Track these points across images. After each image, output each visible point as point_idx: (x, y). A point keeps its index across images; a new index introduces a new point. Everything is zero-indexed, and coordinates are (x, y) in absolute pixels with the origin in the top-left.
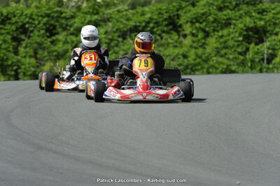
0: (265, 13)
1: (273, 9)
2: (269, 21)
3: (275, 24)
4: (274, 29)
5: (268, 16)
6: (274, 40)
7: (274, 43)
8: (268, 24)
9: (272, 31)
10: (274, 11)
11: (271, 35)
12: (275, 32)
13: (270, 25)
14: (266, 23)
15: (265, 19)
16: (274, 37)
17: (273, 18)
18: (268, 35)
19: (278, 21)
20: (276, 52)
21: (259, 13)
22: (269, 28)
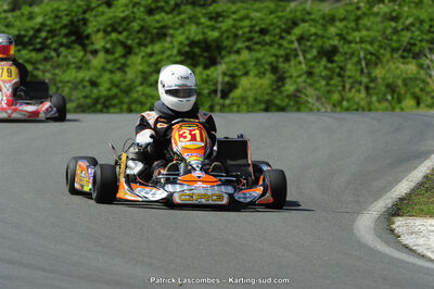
0: (221, 19)
1: (234, 13)
2: (227, 31)
3: (236, 36)
4: (235, 43)
5: (226, 24)
6: (234, 62)
7: (233, 65)
8: (225, 35)
9: (231, 47)
10: (234, 16)
11: (229, 53)
12: (235, 48)
13: (228, 38)
14: (222, 34)
15: (219, 28)
16: (233, 57)
17: (234, 26)
18: (224, 53)
19: (240, 32)
20: (237, 80)
21: (211, 19)
22: (225, 43)
